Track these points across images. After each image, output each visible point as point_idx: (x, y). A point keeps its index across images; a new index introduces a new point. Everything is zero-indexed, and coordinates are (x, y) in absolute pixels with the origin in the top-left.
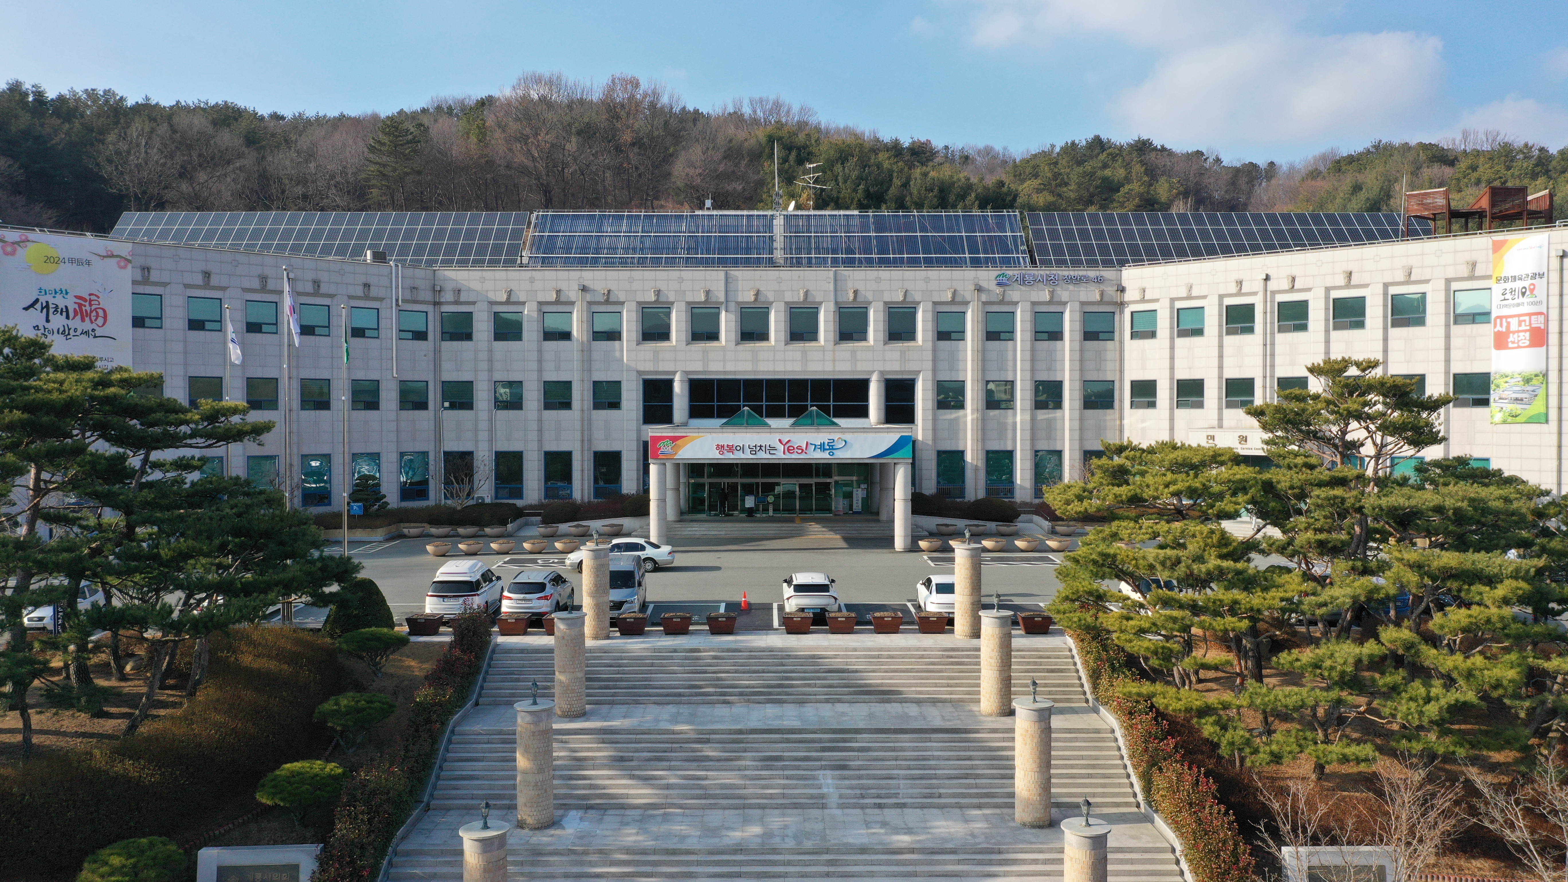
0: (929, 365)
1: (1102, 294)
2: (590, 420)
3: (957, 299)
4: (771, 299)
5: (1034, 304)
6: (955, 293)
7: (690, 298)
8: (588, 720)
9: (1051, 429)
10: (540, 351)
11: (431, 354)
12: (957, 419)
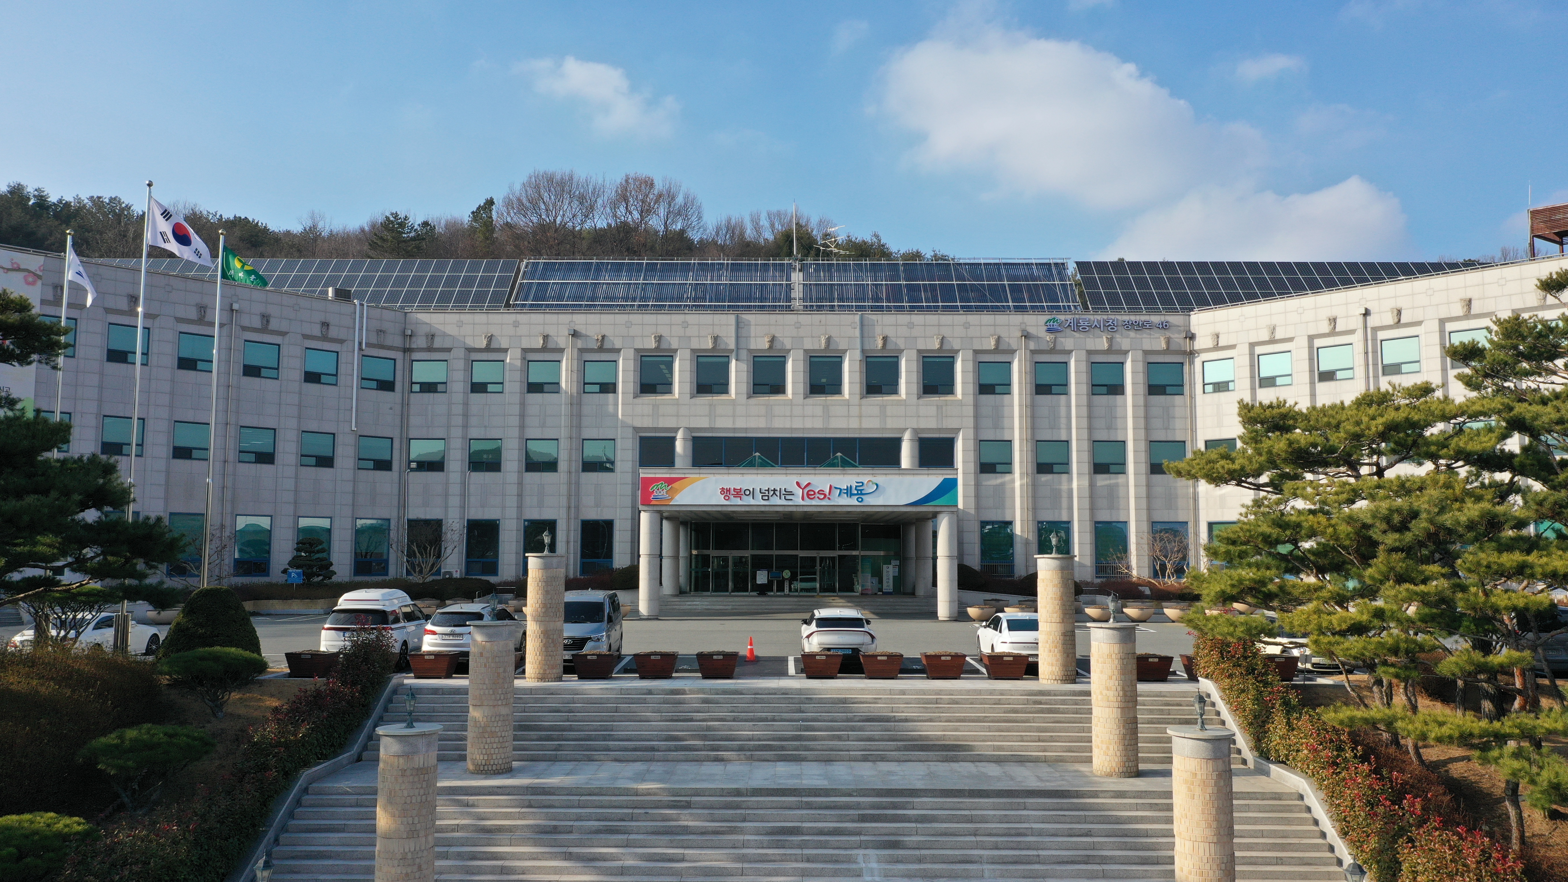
0: (970, 422)
1: (1168, 341)
2: (578, 484)
3: (1001, 348)
4: (788, 347)
5: (1090, 353)
6: (998, 340)
7: (695, 345)
8: (512, 777)
9: (1113, 497)
10: (523, 404)
11: (398, 408)
12: (1003, 485)
